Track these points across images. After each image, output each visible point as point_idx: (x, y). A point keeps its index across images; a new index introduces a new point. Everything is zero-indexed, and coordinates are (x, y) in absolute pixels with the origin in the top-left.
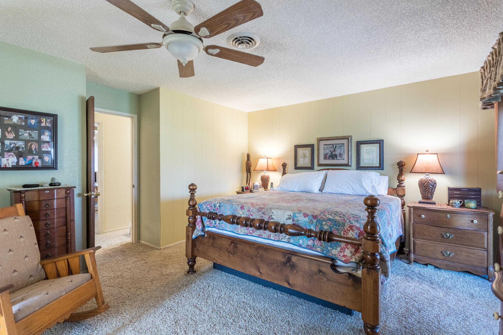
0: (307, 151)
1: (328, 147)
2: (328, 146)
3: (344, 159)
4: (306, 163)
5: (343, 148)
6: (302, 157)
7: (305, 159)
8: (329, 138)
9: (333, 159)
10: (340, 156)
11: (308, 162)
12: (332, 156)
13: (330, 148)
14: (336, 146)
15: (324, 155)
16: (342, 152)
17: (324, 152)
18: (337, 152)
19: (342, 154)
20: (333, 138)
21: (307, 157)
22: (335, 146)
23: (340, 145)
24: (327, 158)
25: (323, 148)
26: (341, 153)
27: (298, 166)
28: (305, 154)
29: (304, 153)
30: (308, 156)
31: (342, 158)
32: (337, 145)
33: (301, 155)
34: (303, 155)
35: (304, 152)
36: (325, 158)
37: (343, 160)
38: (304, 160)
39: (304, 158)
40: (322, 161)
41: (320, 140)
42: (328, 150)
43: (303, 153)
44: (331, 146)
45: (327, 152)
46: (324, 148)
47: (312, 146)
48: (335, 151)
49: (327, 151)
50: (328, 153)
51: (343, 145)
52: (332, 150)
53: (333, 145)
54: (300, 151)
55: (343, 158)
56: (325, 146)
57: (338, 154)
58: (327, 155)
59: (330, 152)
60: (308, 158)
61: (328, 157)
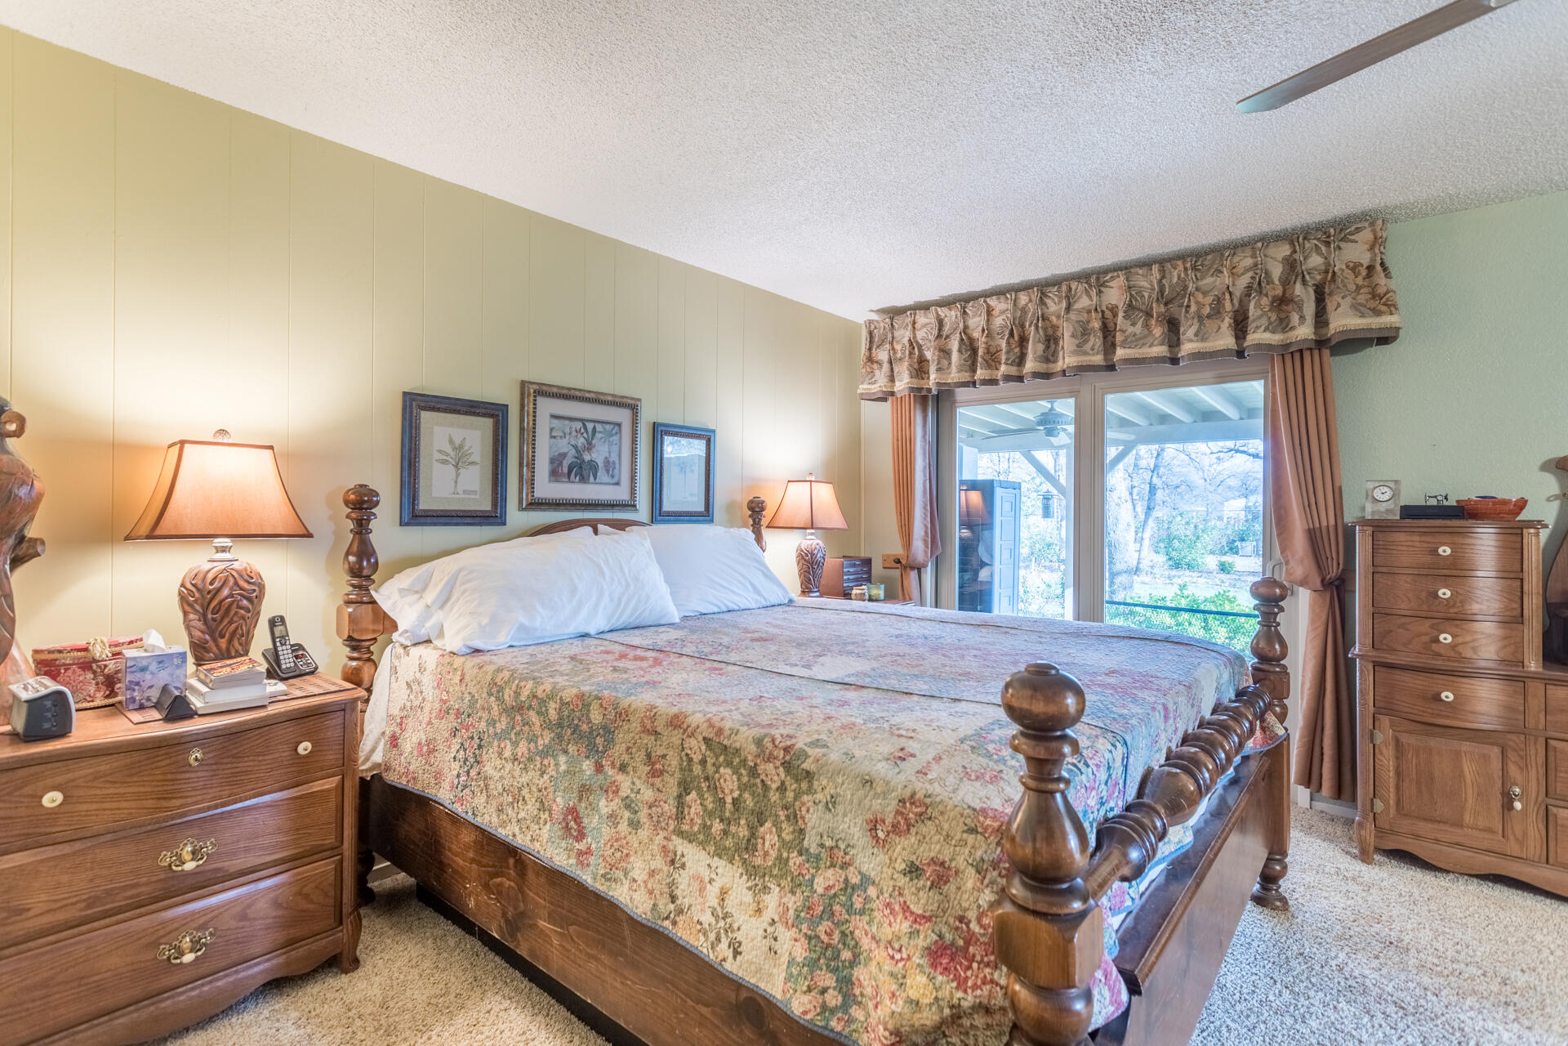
0: (475, 435)
1: (567, 430)
2: (567, 422)
3: (618, 484)
4: (465, 492)
5: (615, 438)
6: (444, 462)
7: (461, 471)
8: (572, 392)
9: (583, 480)
10: (608, 471)
11: (476, 487)
12: (581, 467)
13: (574, 433)
14: (594, 428)
15: (552, 461)
16: (614, 458)
17: (551, 447)
18: (598, 455)
19: (614, 463)
20: (587, 395)
21: (473, 463)
22: (590, 426)
23: (608, 427)
24: (562, 475)
25: (548, 431)
26: (611, 460)
27: (422, 507)
28: (461, 447)
29: (457, 442)
30: (476, 457)
31: (613, 476)
32: (599, 427)
33: (440, 451)
34: (452, 453)
35: (458, 435)
36: (555, 474)
37: (617, 487)
38: (458, 476)
39: (456, 466)
40: (546, 488)
41: (533, 392)
42: (565, 441)
43: (451, 442)
44: (579, 425)
45: (564, 450)
46: (552, 430)
47: (495, 413)
48: (589, 446)
49: (563, 446)
50: (564, 455)
51: (617, 428)
52: (581, 441)
53: (583, 421)
54: (438, 431)
55: (615, 480)
56: (556, 422)
57: (600, 462)
58: (561, 464)
59: (574, 451)
60: (478, 466)
61: (565, 470)
